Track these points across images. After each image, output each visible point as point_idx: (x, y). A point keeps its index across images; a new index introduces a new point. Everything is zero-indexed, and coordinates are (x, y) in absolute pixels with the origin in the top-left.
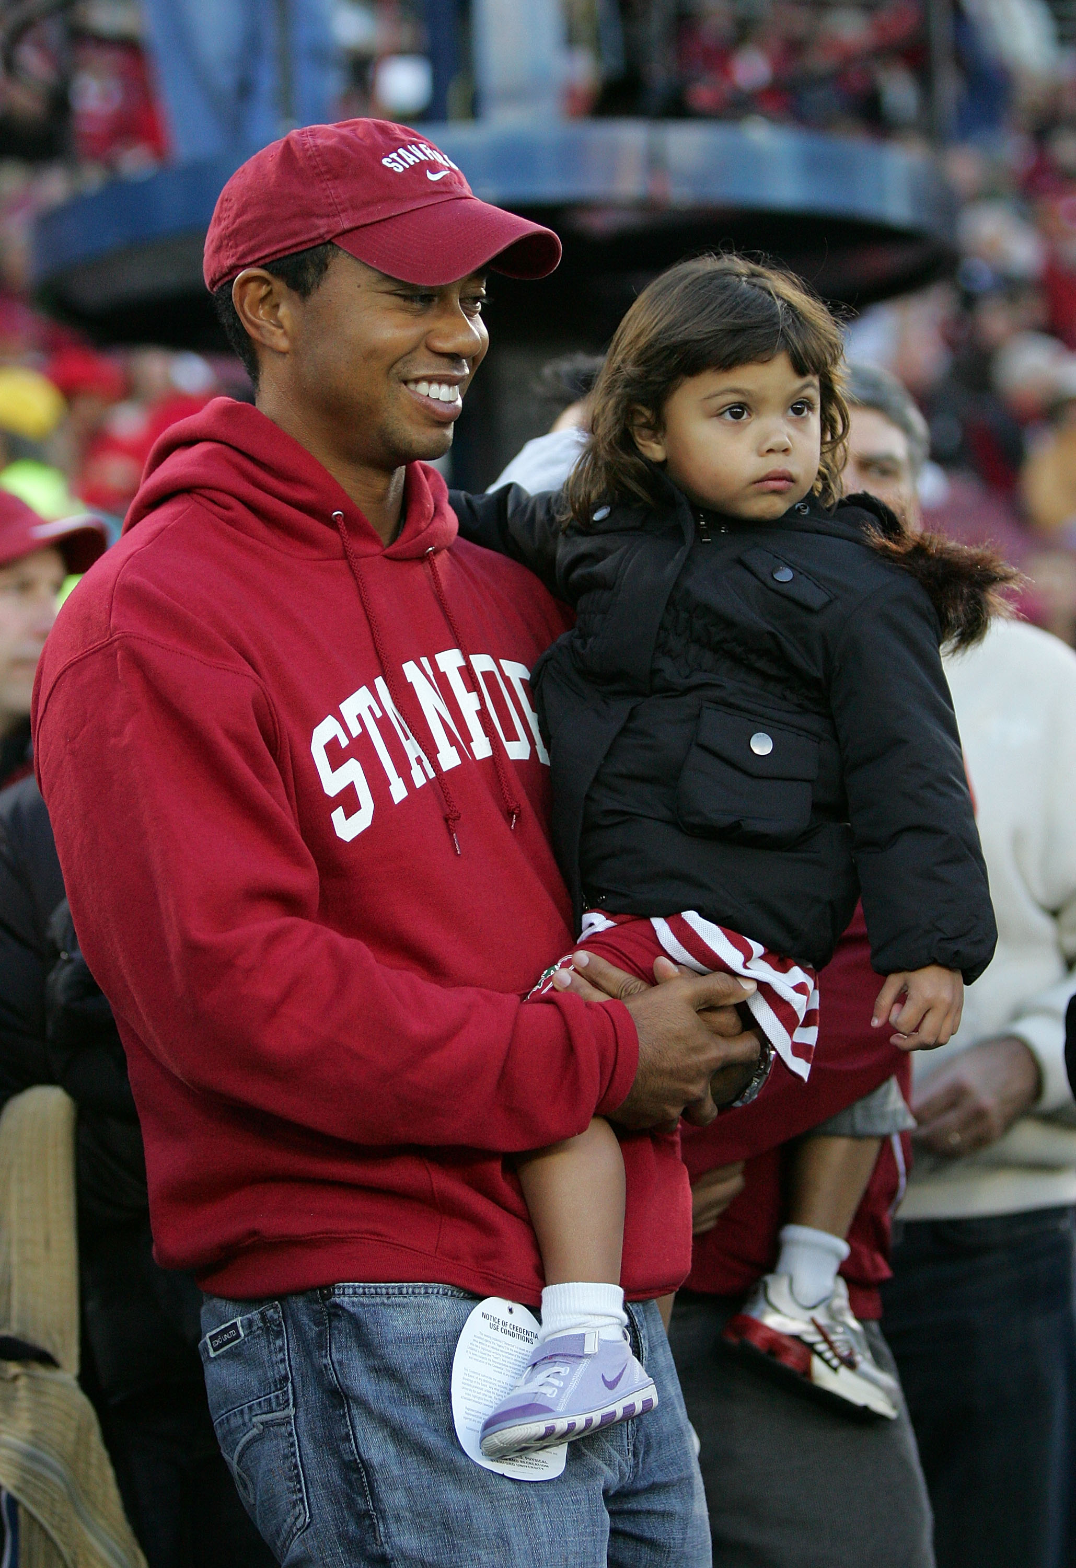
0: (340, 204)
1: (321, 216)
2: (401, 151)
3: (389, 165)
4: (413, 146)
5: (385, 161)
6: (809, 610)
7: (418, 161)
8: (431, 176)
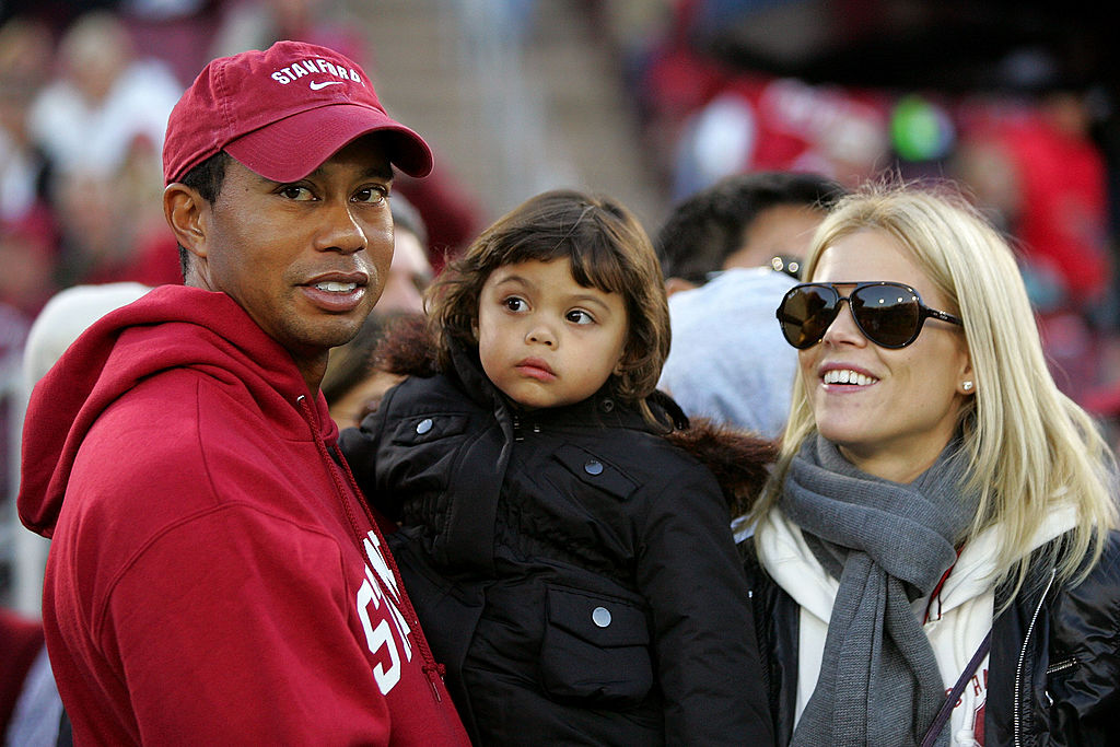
0: (230, 115)
1: (215, 129)
2: (295, 66)
3: (277, 78)
4: (310, 62)
5: (274, 76)
6: (620, 499)
7: (306, 73)
8: (314, 86)
